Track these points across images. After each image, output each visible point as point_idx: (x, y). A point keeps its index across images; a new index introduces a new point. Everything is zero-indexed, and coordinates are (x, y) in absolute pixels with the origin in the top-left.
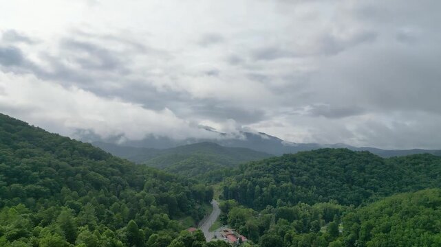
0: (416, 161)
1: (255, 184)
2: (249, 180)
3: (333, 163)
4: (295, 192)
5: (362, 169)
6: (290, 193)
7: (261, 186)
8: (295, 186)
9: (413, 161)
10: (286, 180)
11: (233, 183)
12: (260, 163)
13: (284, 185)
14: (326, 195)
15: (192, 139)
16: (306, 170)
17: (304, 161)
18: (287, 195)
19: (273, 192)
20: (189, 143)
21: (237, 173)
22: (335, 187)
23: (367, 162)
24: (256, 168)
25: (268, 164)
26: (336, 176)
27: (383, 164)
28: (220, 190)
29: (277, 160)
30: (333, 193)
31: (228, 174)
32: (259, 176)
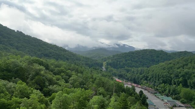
0: (181, 54)
1: (118, 61)
2: (116, 60)
3: (148, 54)
4: (132, 64)
5: (158, 57)
6: (130, 64)
7: (120, 62)
8: (132, 62)
9: (179, 54)
10: (129, 60)
11: (110, 61)
12: (120, 54)
13: (128, 62)
14: (143, 66)
15: (95, 47)
16: (137, 57)
17: (137, 54)
18: (129, 65)
19: (124, 64)
20: (94, 49)
21: (112, 58)
22: (147, 63)
23: (161, 54)
24: (119, 56)
25: (123, 55)
26: (148, 59)
27: (167, 55)
28: (105, 64)
29: (127, 53)
30: (146, 64)
31: (109, 58)
32: (120, 59)
